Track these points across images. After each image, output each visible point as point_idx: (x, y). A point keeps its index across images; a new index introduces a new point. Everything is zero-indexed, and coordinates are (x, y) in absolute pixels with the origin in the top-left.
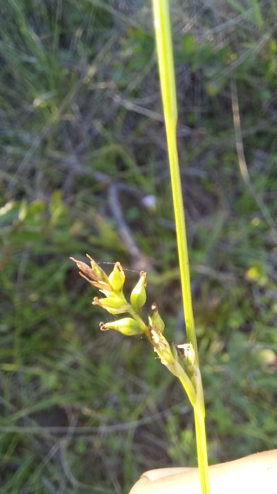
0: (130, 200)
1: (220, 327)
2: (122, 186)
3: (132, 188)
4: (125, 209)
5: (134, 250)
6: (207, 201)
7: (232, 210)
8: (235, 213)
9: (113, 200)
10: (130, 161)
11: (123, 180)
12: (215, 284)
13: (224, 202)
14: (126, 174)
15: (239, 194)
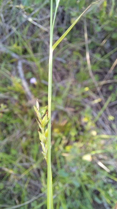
0: (27, 68)
1: (66, 133)
2: (24, 61)
3: (29, 63)
4: (26, 73)
5: (29, 93)
6: (64, 72)
7: (75, 78)
8: (76, 80)
9: (20, 68)
10: (30, 50)
11: (26, 59)
12: (64, 113)
13: (72, 74)
14: (27, 56)
15: (78, 71)
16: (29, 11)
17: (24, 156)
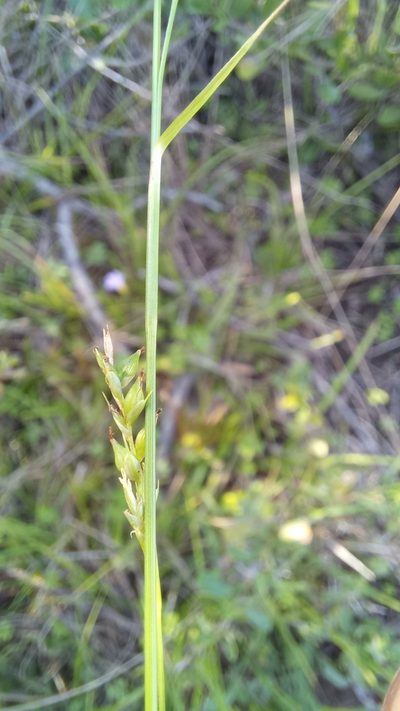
0: (90, 230)
1: (224, 450)
2: (79, 205)
3: (97, 210)
4: (84, 245)
5: (97, 316)
6: (216, 242)
7: (254, 263)
8: (258, 270)
9: (65, 229)
11: (84, 197)
12: (218, 381)
13: (243, 248)
14: (89, 189)
15: (264, 239)
16: (94, 36)
17: (83, 527)
